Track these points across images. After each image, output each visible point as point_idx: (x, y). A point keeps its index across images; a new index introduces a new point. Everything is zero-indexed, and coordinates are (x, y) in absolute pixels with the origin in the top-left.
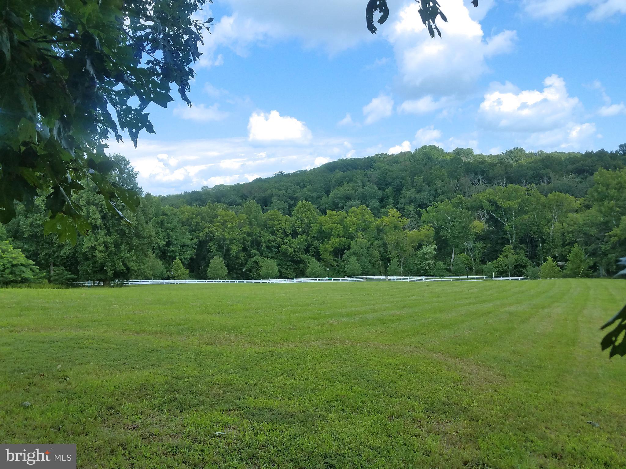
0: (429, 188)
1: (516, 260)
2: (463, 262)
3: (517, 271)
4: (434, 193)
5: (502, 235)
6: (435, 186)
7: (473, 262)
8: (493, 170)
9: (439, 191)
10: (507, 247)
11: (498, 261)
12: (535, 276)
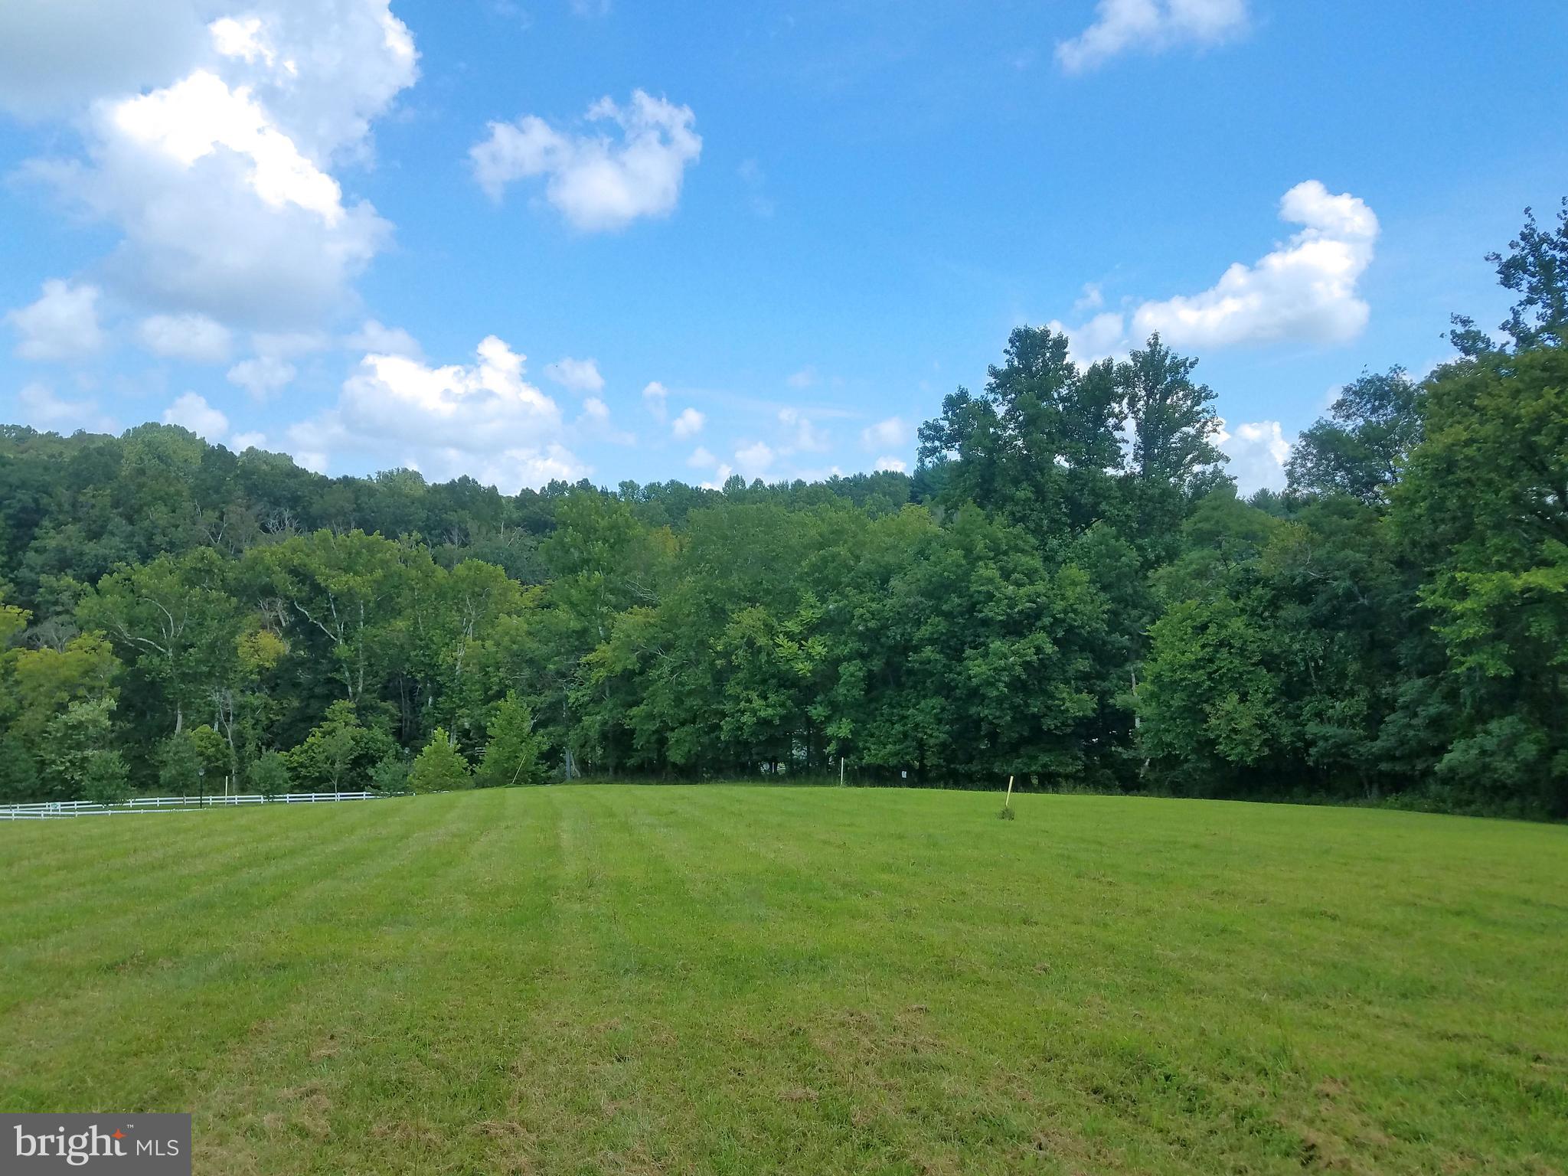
0: (130, 528)
1: (357, 743)
2: (201, 754)
3: (359, 774)
4: (144, 544)
5: (326, 672)
6: (147, 523)
7: (232, 751)
8: (322, 497)
9: (158, 539)
10: (339, 705)
11: (305, 747)
12: (400, 787)
